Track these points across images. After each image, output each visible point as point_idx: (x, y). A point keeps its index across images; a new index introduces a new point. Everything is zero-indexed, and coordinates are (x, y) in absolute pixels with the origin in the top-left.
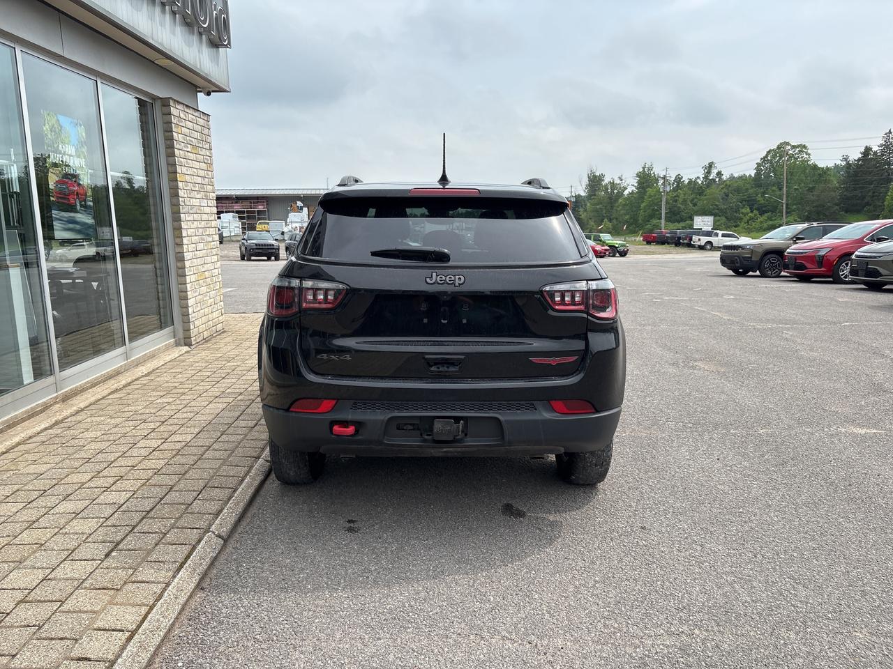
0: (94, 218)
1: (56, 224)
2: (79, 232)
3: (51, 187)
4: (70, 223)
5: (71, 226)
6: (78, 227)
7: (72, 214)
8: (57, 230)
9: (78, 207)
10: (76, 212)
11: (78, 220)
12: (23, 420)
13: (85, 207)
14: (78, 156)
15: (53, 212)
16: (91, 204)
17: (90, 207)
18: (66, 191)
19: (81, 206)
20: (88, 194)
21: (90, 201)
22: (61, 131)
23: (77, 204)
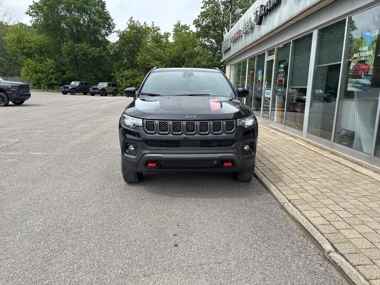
0: (370, 81)
1: (349, 84)
2: (360, 88)
3: (351, 69)
4: (356, 84)
5: (356, 85)
6: (359, 85)
7: (358, 80)
8: (349, 87)
9: (362, 76)
10: (361, 78)
11: (361, 82)
12: (319, 147)
13: (367, 75)
14: (369, 50)
15: (349, 79)
16: (371, 73)
17: (370, 75)
18: (358, 69)
19: (364, 75)
20: (370, 69)
21: (371, 72)
22: (362, 41)
23: (362, 74)
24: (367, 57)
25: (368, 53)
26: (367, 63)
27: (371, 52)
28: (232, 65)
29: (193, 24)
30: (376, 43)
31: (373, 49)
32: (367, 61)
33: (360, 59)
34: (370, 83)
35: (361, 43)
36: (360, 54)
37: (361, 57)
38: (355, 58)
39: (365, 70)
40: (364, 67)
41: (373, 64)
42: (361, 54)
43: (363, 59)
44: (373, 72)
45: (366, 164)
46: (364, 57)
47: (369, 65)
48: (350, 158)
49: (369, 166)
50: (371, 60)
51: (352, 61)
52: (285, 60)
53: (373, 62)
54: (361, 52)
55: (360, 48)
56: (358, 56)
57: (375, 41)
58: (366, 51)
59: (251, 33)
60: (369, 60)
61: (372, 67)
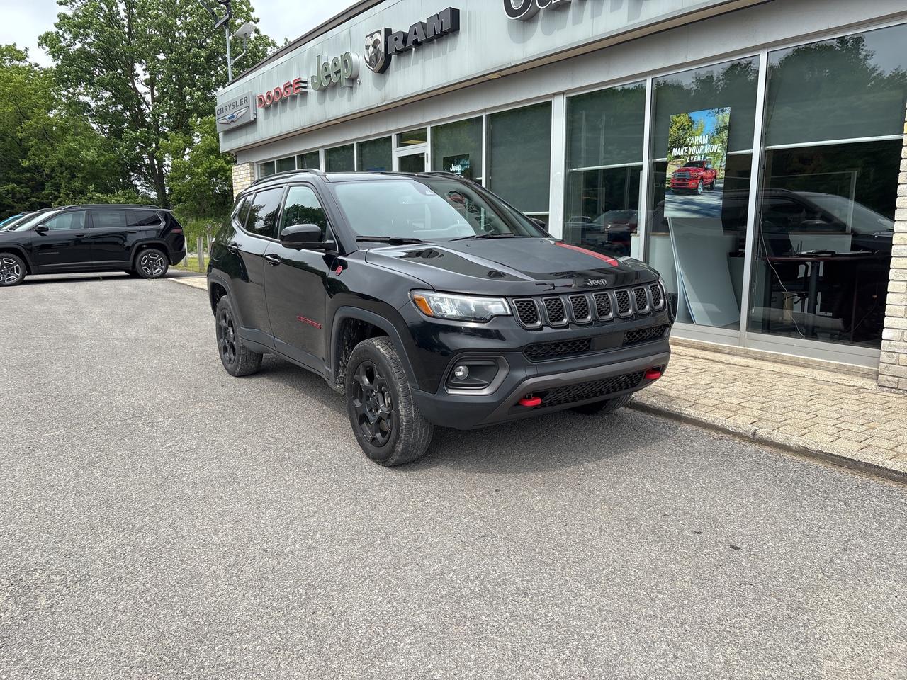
0: (721, 199)
1: (668, 206)
2: (697, 212)
3: (667, 176)
4: (685, 204)
5: (686, 207)
6: (695, 207)
7: (690, 197)
8: (668, 210)
9: (700, 190)
10: (696, 193)
11: (698, 201)
13: (710, 188)
14: (712, 142)
15: (666, 196)
16: (722, 185)
17: (719, 189)
18: (688, 177)
19: (704, 189)
20: (718, 177)
21: (720, 183)
22: (691, 126)
23: (699, 187)
24: (706, 155)
25: (708, 149)
26: (710, 166)
27: (718, 147)
28: (255, 164)
29: (39, 45)
30: (727, 132)
31: (722, 142)
32: (709, 162)
33: (690, 158)
34: (721, 202)
35: (688, 129)
36: (688, 149)
37: (692, 155)
38: (678, 157)
39: (705, 180)
40: (701, 173)
41: (724, 168)
42: (690, 150)
43: (699, 159)
44: (725, 183)
45: (731, 348)
46: (701, 155)
47: (715, 170)
48: (688, 341)
49: (737, 350)
50: (720, 161)
51: (671, 162)
52: (466, 157)
53: (723, 164)
54: (691, 146)
55: (688, 139)
56: (685, 154)
57: (725, 127)
58: (704, 145)
59: (347, 90)
60: (712, 162)
61: (722, 174)
